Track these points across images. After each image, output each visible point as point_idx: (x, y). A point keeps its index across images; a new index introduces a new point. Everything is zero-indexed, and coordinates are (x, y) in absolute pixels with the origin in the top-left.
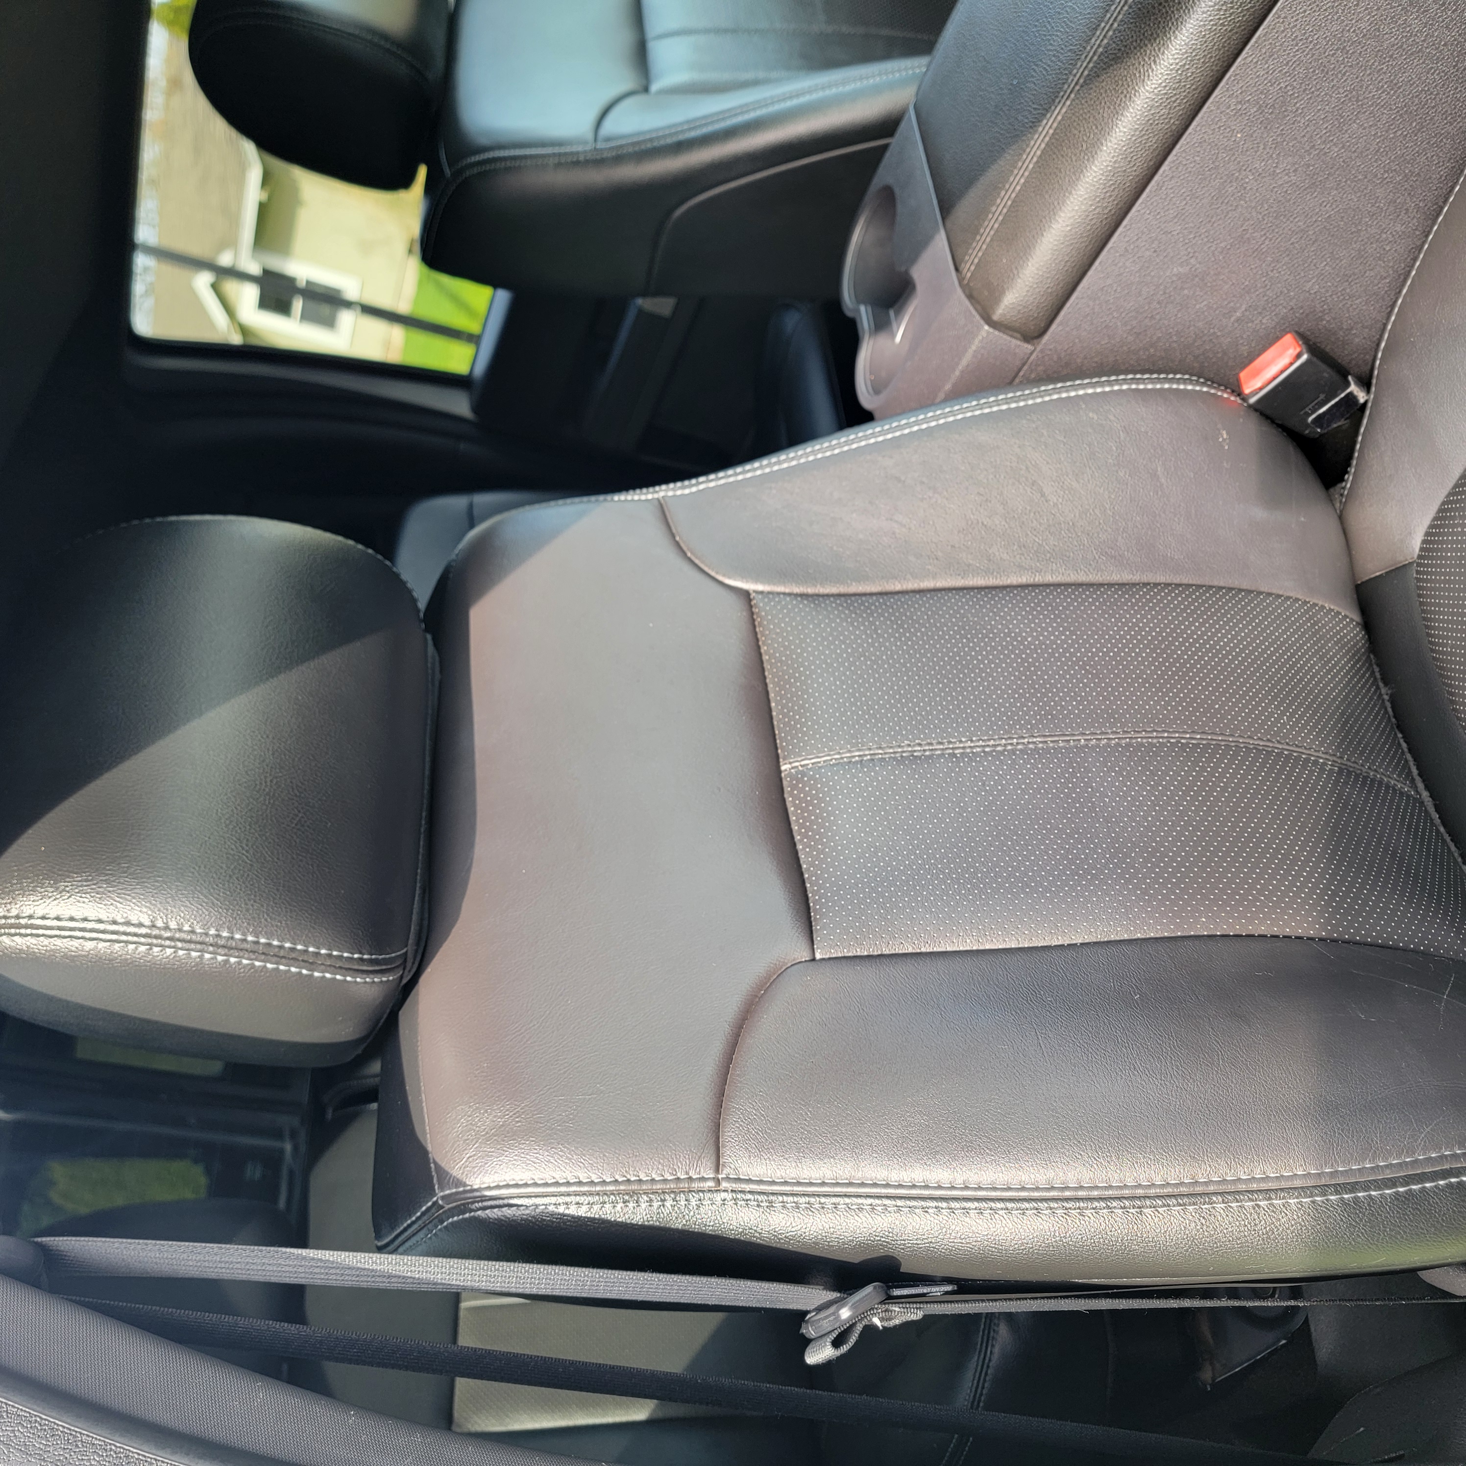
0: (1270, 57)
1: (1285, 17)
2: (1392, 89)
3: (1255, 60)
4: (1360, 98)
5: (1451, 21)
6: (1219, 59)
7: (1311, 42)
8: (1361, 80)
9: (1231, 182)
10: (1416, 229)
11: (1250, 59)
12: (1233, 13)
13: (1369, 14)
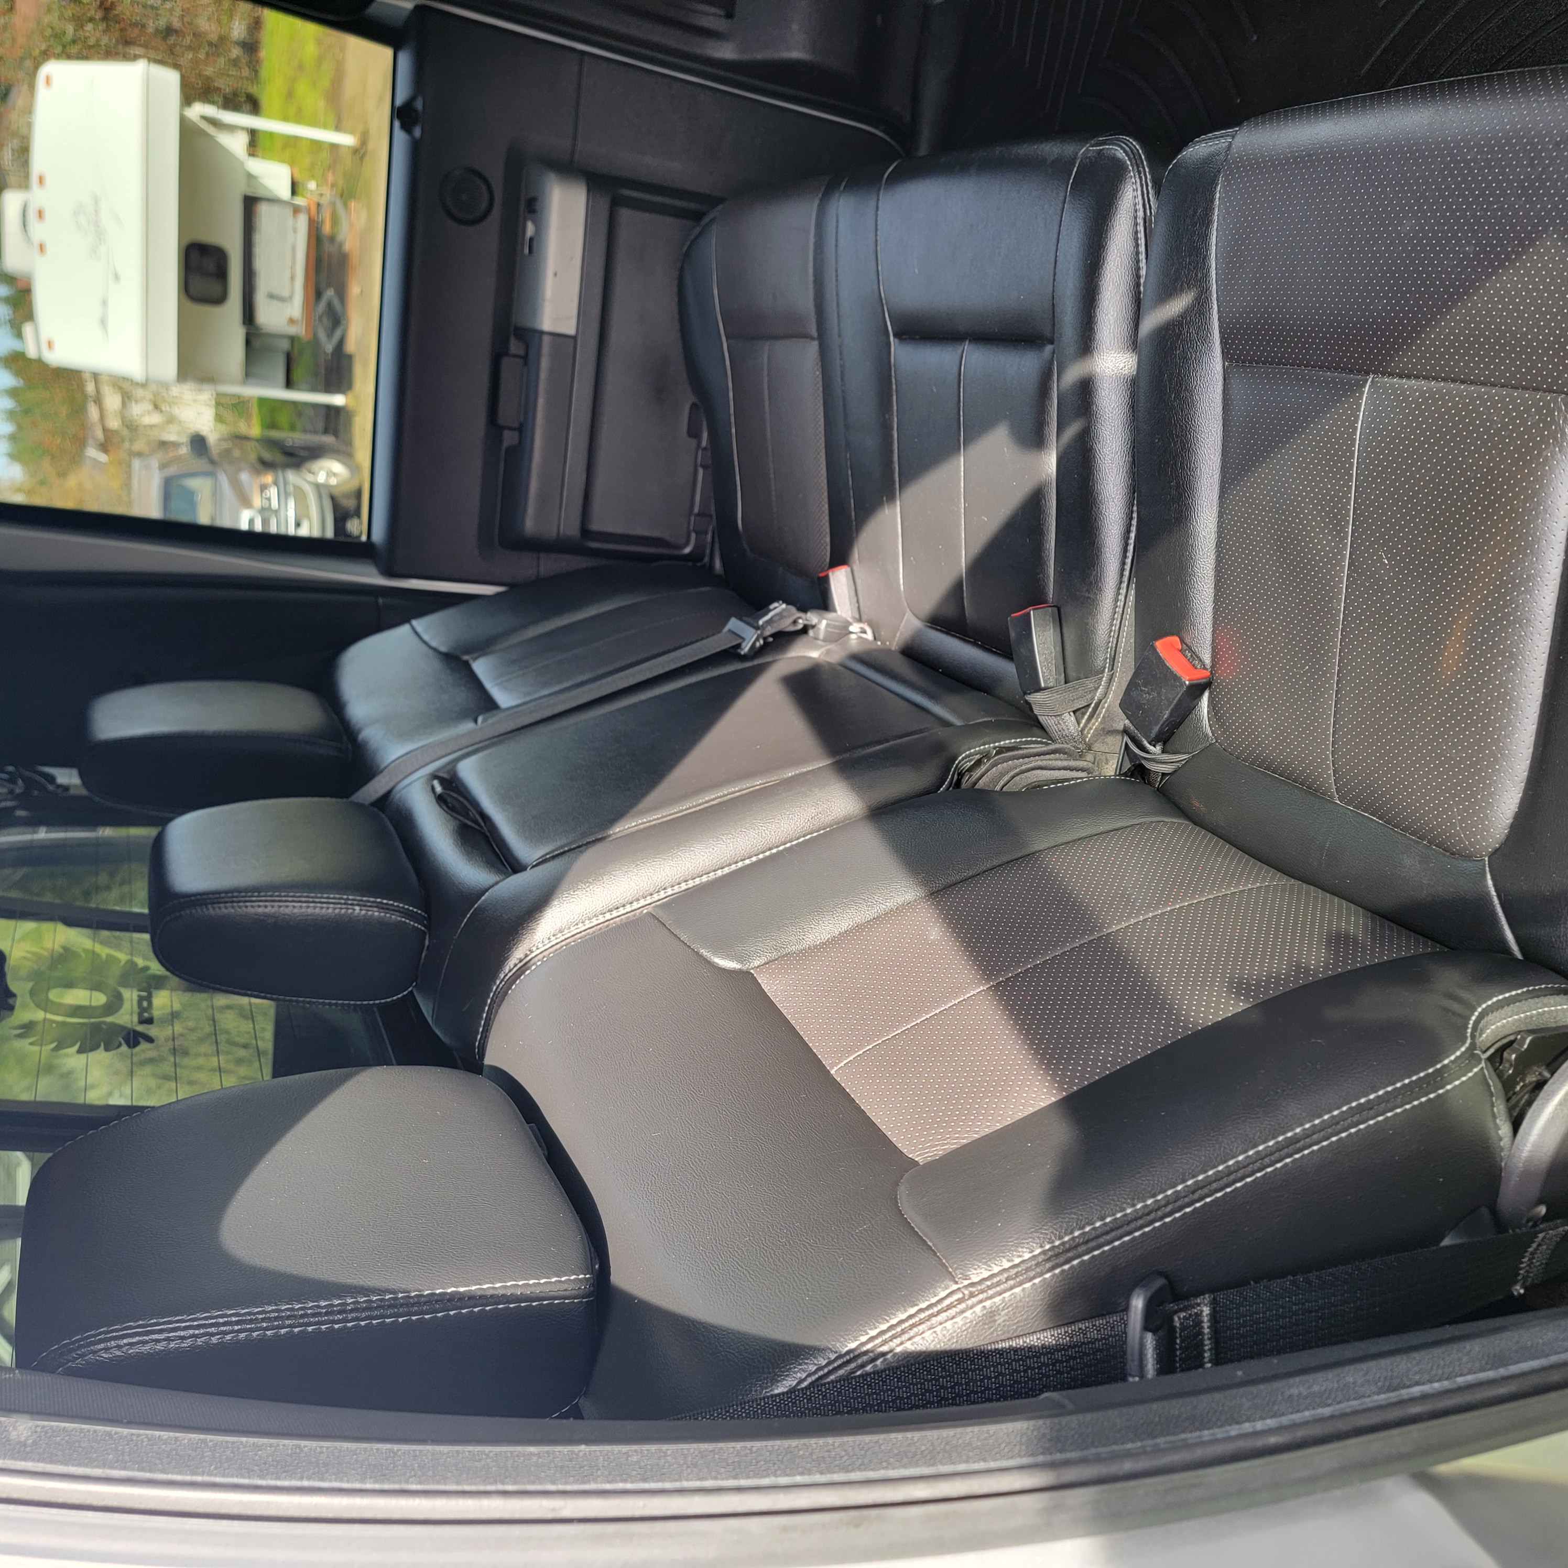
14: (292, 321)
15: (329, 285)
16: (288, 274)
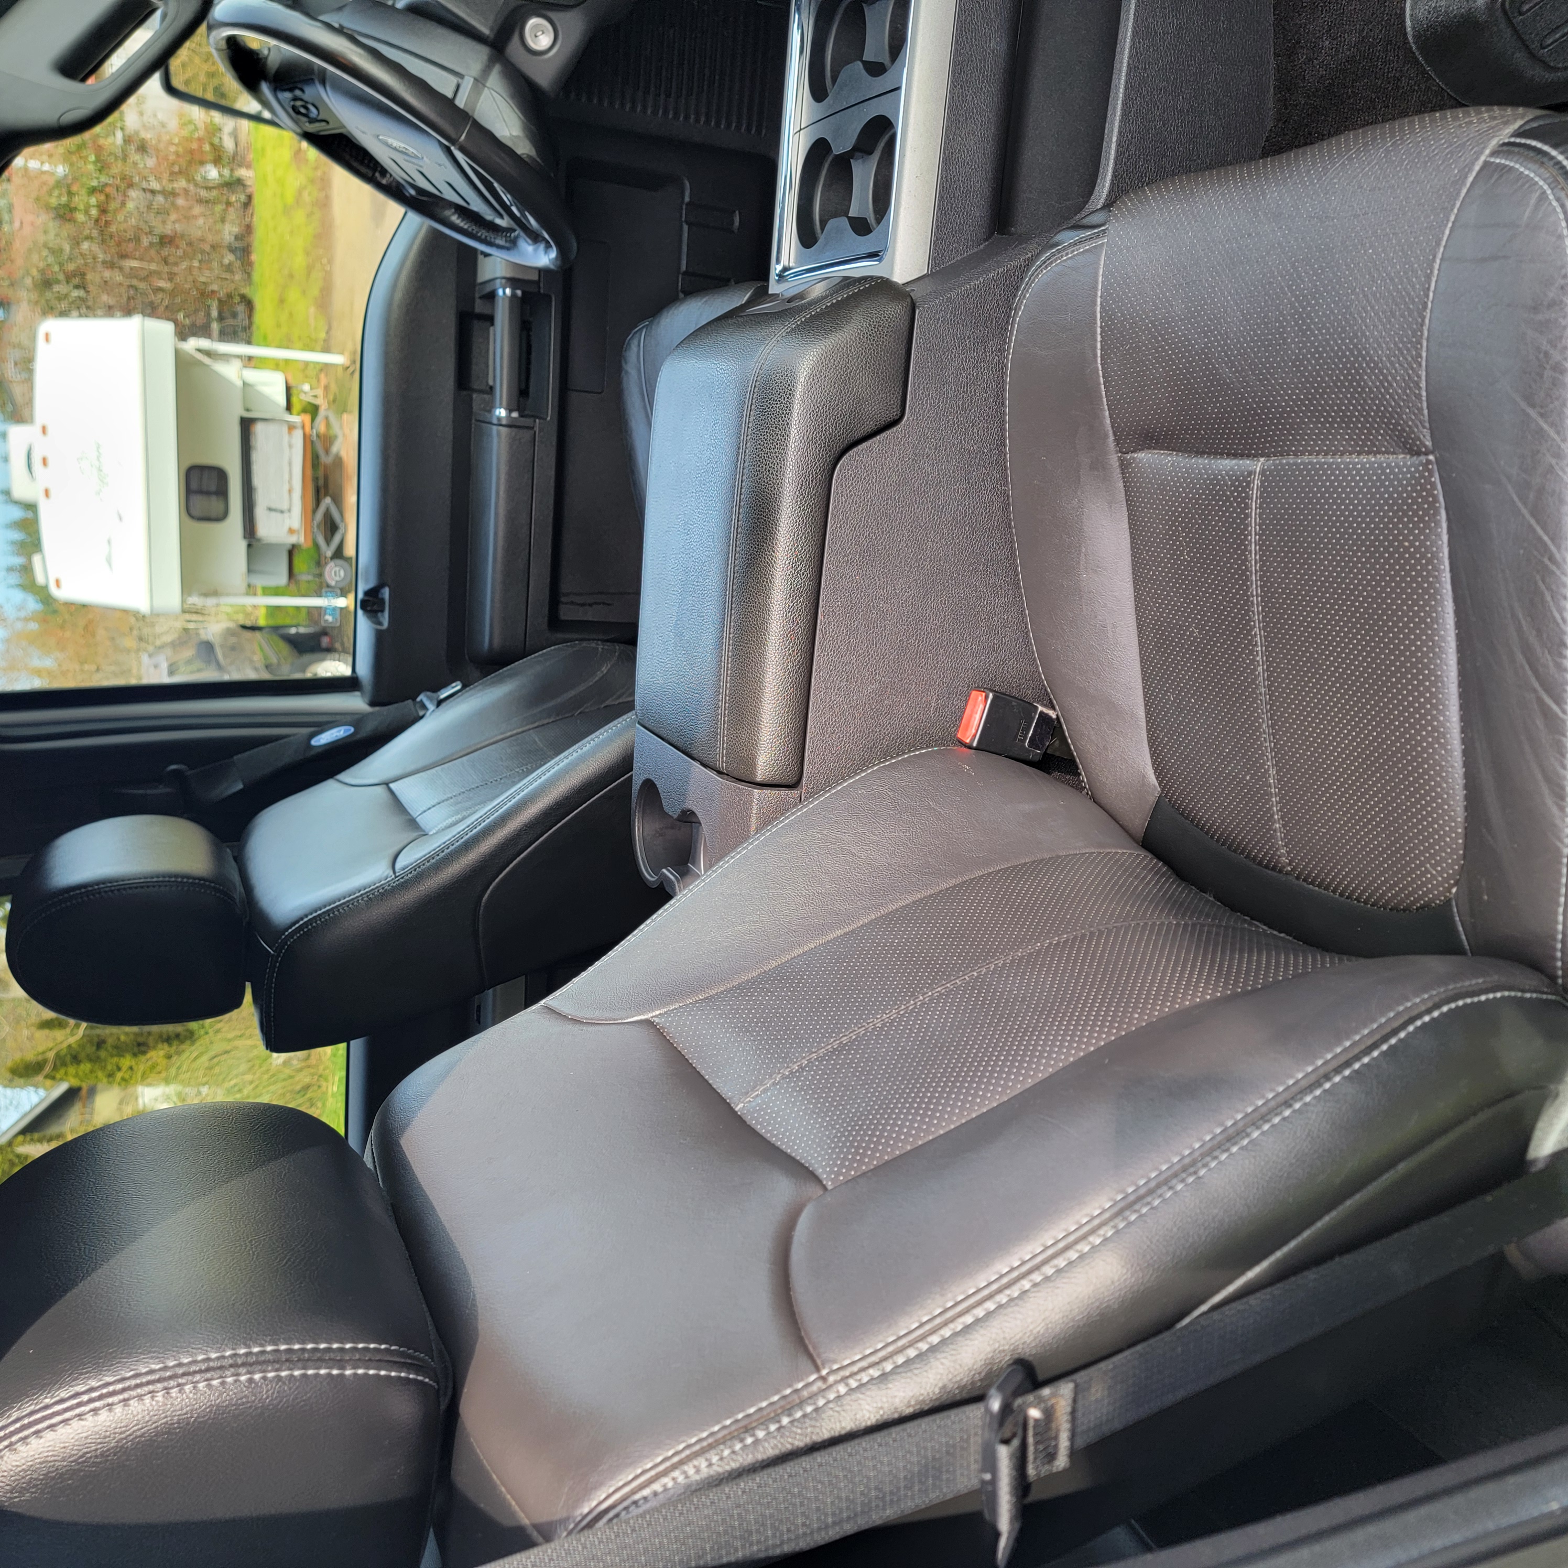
14: (291, 531)
15: (326, 494)
16: (286, 487)
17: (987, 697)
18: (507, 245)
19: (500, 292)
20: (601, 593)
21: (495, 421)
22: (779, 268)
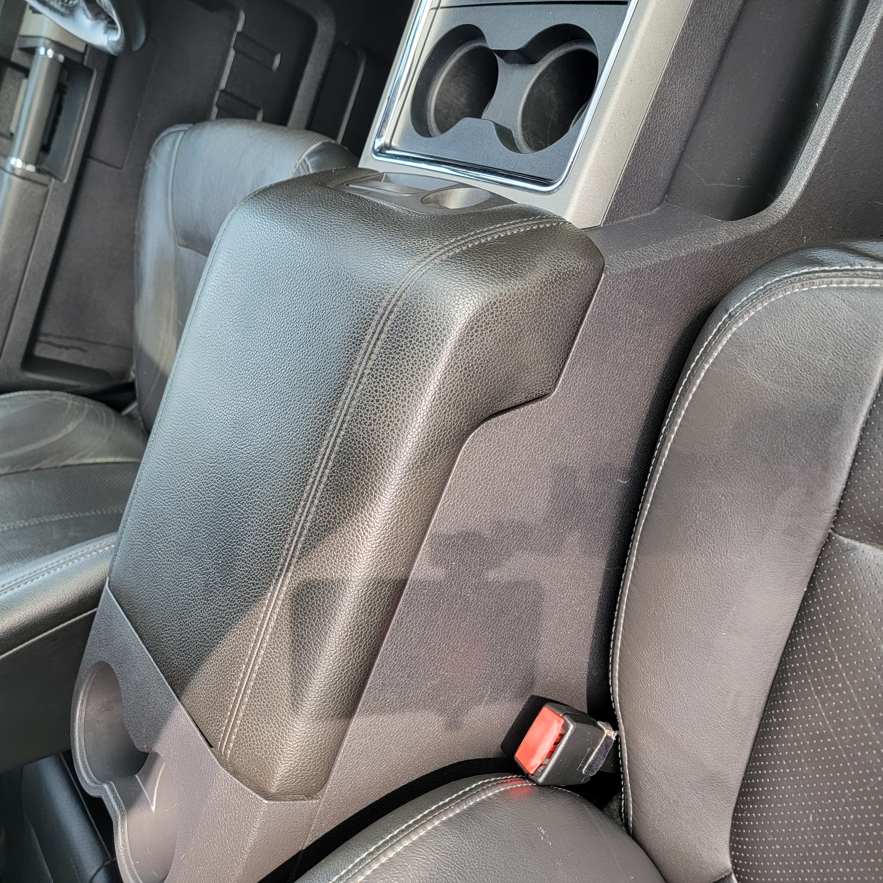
0: (462, 498)
1: (467, 466)
2: (554, 499)
3: (451, 504)
4: (534, 511)
5: (581, 441)
6: (425, 511)
7: (490, 480)
8: (532, 498)
9: (456, 601)
10: (592, 590)
11: (448, 503)
12: (427, 472)
13: (526, 450)
17: (565, 727)
18: (63, 10)
19: (42, 51)
20: (79, 339)
21: (9, 169)
22: (379, 143)
